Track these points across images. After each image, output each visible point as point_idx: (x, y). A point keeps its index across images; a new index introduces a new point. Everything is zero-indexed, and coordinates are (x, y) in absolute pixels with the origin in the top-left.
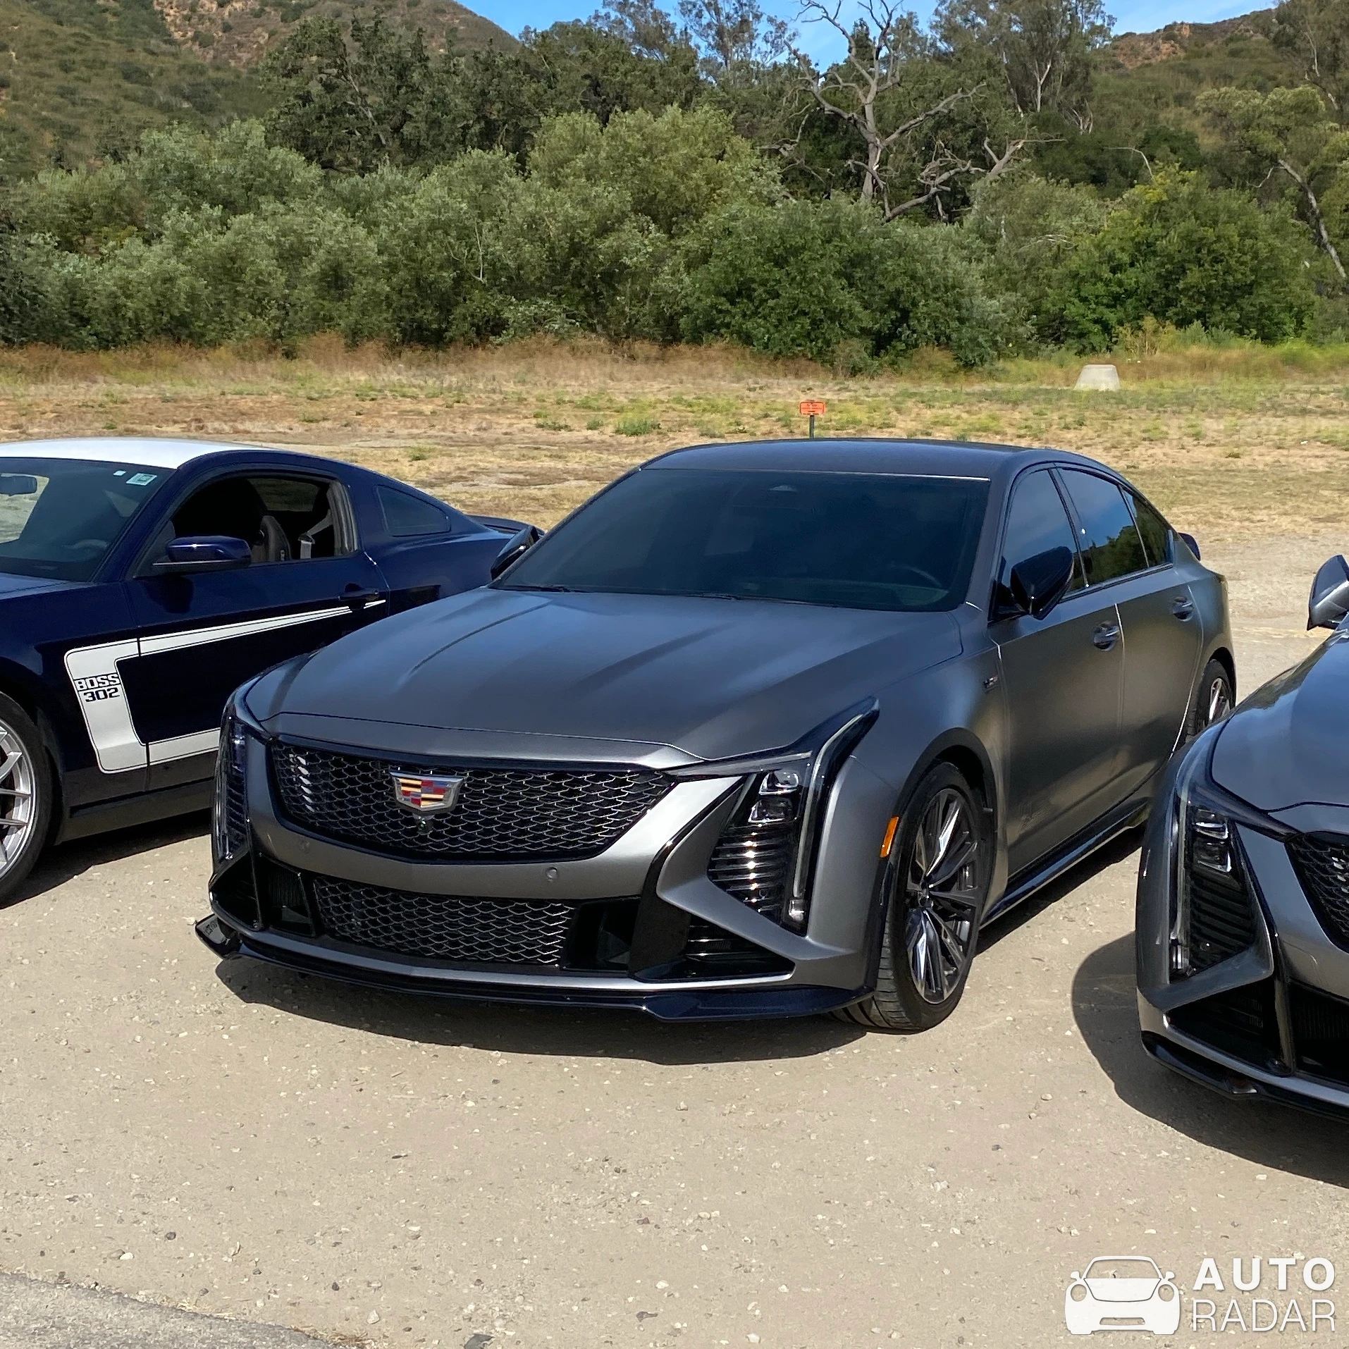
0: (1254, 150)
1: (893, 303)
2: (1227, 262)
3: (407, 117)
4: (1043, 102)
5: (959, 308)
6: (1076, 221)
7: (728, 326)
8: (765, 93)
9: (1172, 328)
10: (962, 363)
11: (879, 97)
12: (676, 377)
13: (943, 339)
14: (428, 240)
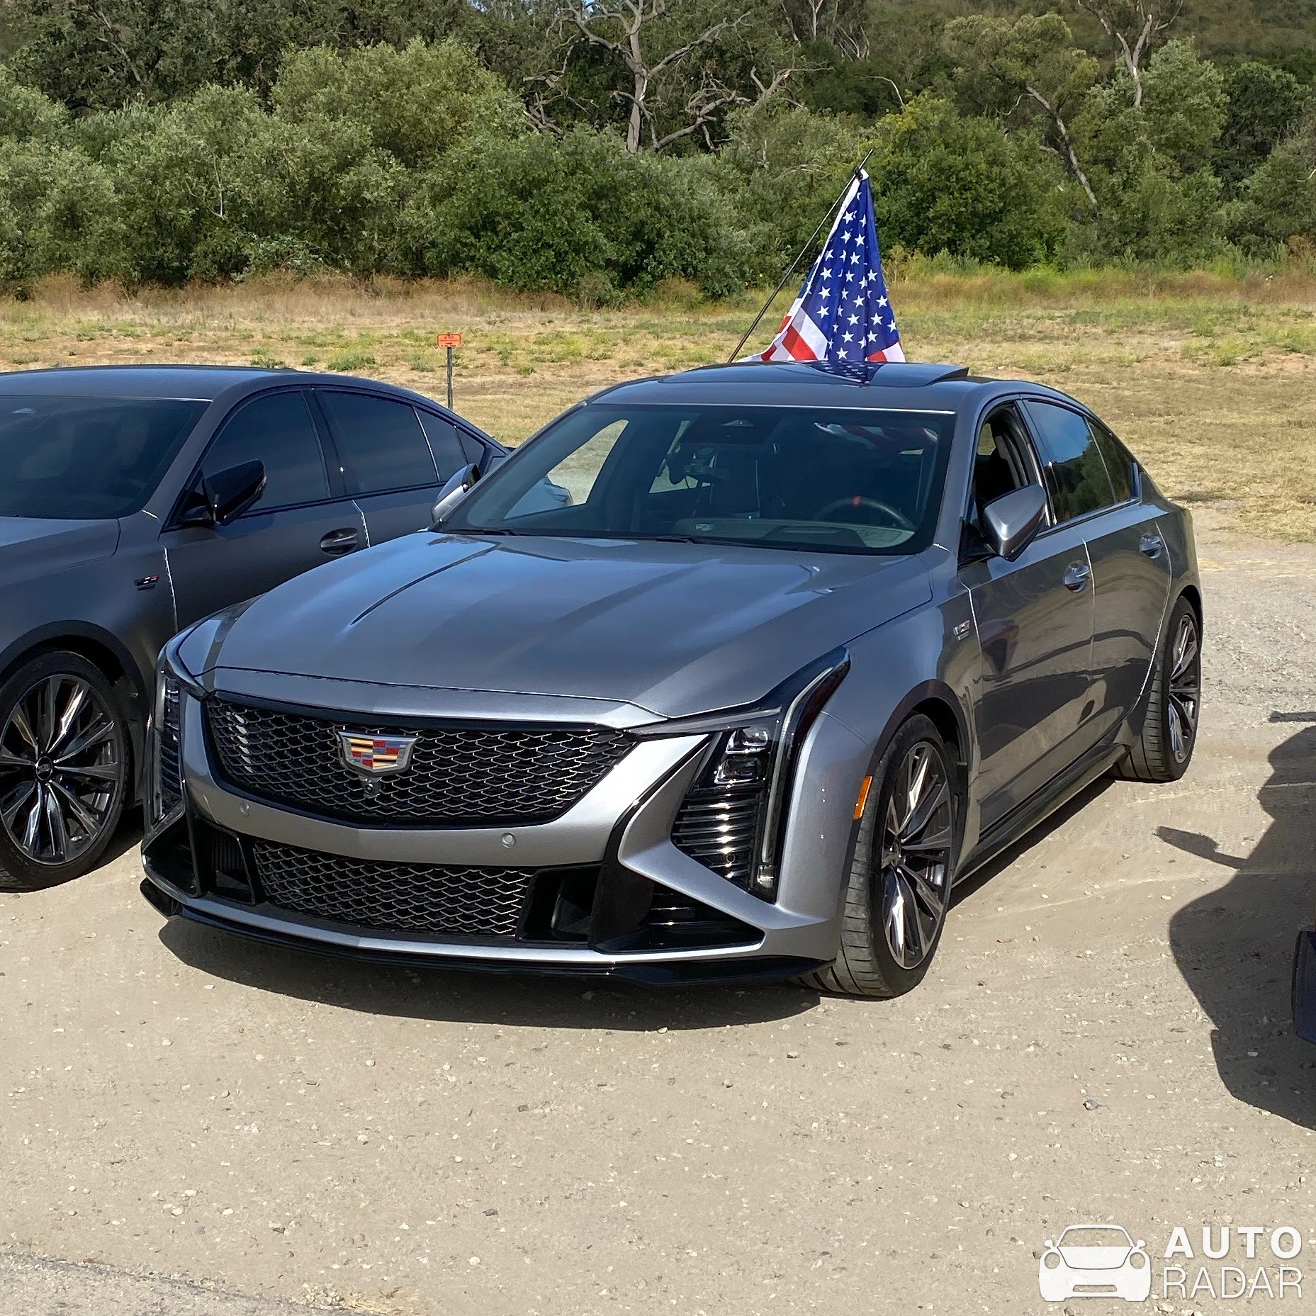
0: (1002, 78)
1: (637, 234)
2: (976, 190)
3: (160, 54)
4: (820, 29)
5: (706, 238)
6: (830, 150)
7: (472, 259)
8: (532, 24)
9: (921, 256)
10: (710, 294)
11: (645, 27)
12: (418, 312)
13: (690, 269)
14: (166, 178)
